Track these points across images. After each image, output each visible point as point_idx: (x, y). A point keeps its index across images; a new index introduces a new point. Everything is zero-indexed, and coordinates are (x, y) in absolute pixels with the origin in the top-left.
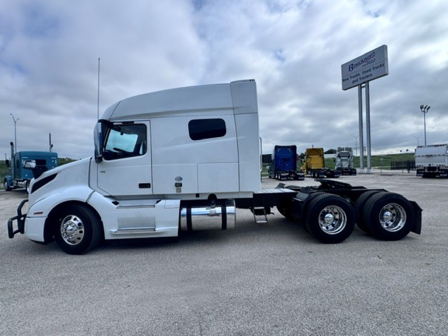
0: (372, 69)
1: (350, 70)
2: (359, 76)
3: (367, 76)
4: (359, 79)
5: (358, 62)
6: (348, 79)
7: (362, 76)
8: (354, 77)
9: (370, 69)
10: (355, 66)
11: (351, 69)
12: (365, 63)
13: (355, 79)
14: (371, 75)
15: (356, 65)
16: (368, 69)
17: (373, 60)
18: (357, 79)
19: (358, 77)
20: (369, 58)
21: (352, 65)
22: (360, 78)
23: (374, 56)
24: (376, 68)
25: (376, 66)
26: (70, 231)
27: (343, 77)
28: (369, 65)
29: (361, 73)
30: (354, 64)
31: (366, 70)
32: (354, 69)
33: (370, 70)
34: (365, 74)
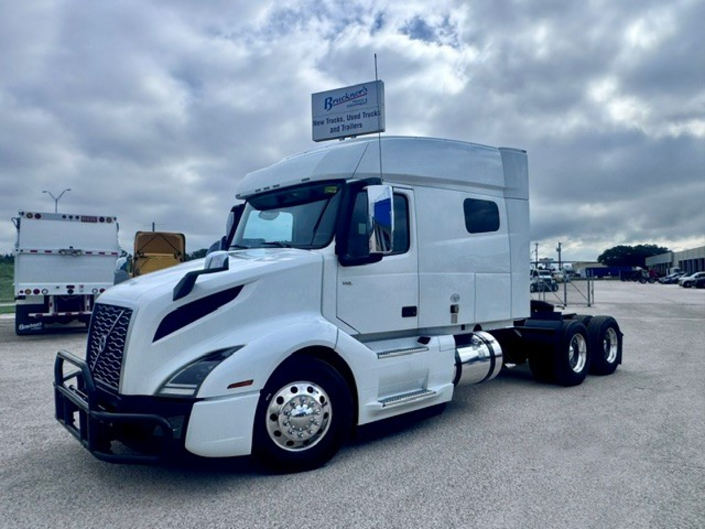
0: (362, 115)
1: (326, 108)
2: (342, 123)
3: (355, 126)
4: (341, 128)
5: (341, 97)
6: (322, 123)
7: (347, 123)
8: (333, 121)
9: (359, 115)
10: (336, 103)
11: (328, 106)
12: (351, 102)
13: (335, 125)
14: (361, 125)
15: (337, 100)
16: (357, 113)
17: (365, 101)
18: (339, 127)
19: (340, 124)
20: (358, 94)
21: (331, 99)
22: (343, 126)
23: (366, 94)
24: (369, 116)
25: (368, 112)
26: (295, 419)
27: (313, 117)
28: (358, 107)
29: (345, 118)
30: (334, 99)
31: (354, 114)
32: (333, 107)
33: (358, 117)
34: (351, 122)
